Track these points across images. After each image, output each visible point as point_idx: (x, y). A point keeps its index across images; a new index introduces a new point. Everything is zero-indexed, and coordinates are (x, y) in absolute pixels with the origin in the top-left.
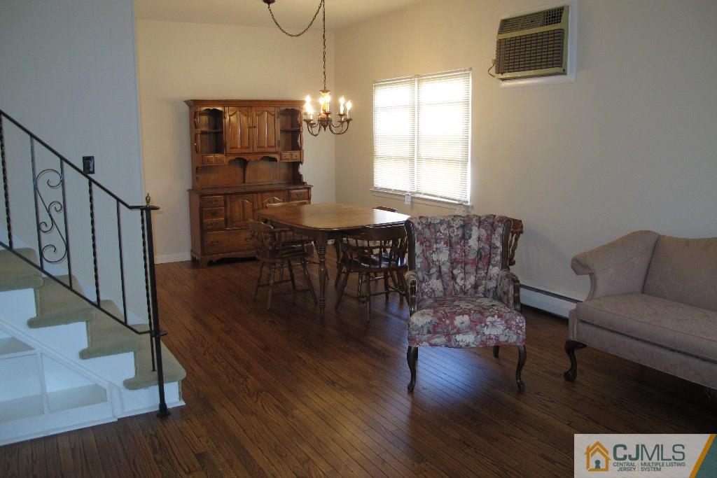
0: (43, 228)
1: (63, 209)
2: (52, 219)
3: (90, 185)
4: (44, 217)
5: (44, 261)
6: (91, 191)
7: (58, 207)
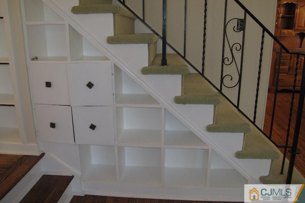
0: (226, 61)
1: (241, 49)
2: (233, 56)
3: (263, 32)
4: (228, 54)
5: (223, 86)
6: (263, 37)
7: (238, 48)
